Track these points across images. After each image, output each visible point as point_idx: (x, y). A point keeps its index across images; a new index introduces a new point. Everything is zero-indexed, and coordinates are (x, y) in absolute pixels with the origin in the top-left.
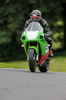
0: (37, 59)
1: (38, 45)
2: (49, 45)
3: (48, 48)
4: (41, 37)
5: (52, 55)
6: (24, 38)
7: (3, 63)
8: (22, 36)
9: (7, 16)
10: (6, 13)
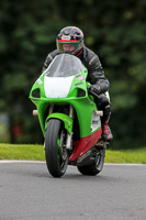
0: (69, 145)
1: (71, 112)
2: (101, 113)
3: (98, 119)
4: (80, 92)
5: (110, 136)
6: (37, 93)
7: (118, 152)
8: (33, 89)
9: (128, 49)
10: (126, 42)
